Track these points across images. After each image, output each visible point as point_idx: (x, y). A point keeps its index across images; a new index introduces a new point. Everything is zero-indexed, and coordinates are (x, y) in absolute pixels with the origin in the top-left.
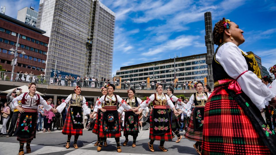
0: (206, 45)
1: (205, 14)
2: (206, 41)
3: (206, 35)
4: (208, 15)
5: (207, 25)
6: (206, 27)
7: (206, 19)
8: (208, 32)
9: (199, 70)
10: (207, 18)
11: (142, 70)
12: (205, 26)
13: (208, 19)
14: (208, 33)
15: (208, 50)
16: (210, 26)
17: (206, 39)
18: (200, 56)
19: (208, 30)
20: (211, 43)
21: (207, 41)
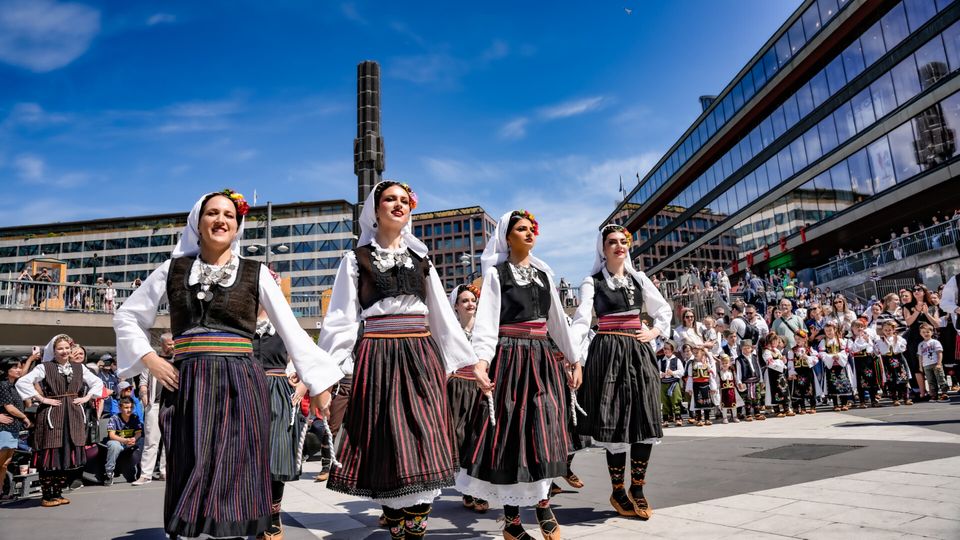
0: (356, 172)
1: (359, 67)
2: (356, 158)
3: (359, 136)
4: (369, 70)
5: (364, 104)
6: (359, 111)
7: (362, 85)
8: (364, 127)
9: (316, 255)
10: (364, 80)
11: (98, 246)
12: (358, 107)
13: (369, 85)
14: (364, 133)
15: (363, 188)
16: (373, 110)
17: (356, 150)
18: (323, 209)
19: (364, 120)
20: (372, 167)
21: (361, 159)
